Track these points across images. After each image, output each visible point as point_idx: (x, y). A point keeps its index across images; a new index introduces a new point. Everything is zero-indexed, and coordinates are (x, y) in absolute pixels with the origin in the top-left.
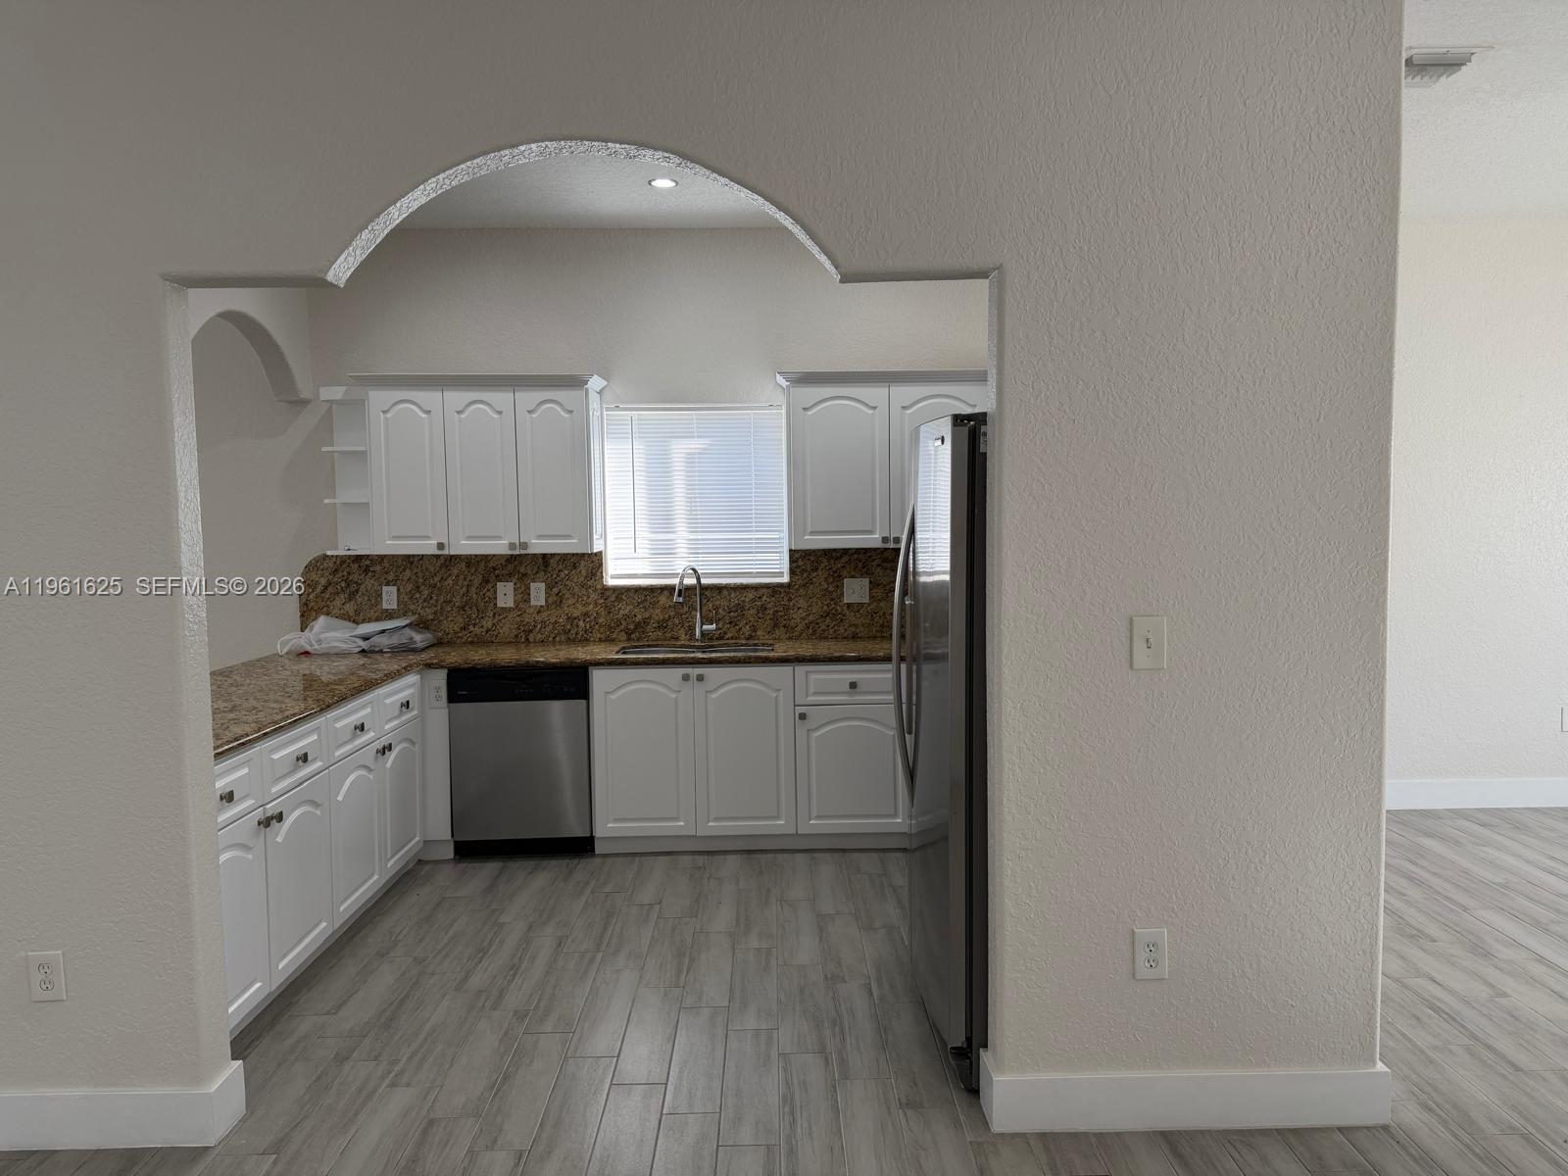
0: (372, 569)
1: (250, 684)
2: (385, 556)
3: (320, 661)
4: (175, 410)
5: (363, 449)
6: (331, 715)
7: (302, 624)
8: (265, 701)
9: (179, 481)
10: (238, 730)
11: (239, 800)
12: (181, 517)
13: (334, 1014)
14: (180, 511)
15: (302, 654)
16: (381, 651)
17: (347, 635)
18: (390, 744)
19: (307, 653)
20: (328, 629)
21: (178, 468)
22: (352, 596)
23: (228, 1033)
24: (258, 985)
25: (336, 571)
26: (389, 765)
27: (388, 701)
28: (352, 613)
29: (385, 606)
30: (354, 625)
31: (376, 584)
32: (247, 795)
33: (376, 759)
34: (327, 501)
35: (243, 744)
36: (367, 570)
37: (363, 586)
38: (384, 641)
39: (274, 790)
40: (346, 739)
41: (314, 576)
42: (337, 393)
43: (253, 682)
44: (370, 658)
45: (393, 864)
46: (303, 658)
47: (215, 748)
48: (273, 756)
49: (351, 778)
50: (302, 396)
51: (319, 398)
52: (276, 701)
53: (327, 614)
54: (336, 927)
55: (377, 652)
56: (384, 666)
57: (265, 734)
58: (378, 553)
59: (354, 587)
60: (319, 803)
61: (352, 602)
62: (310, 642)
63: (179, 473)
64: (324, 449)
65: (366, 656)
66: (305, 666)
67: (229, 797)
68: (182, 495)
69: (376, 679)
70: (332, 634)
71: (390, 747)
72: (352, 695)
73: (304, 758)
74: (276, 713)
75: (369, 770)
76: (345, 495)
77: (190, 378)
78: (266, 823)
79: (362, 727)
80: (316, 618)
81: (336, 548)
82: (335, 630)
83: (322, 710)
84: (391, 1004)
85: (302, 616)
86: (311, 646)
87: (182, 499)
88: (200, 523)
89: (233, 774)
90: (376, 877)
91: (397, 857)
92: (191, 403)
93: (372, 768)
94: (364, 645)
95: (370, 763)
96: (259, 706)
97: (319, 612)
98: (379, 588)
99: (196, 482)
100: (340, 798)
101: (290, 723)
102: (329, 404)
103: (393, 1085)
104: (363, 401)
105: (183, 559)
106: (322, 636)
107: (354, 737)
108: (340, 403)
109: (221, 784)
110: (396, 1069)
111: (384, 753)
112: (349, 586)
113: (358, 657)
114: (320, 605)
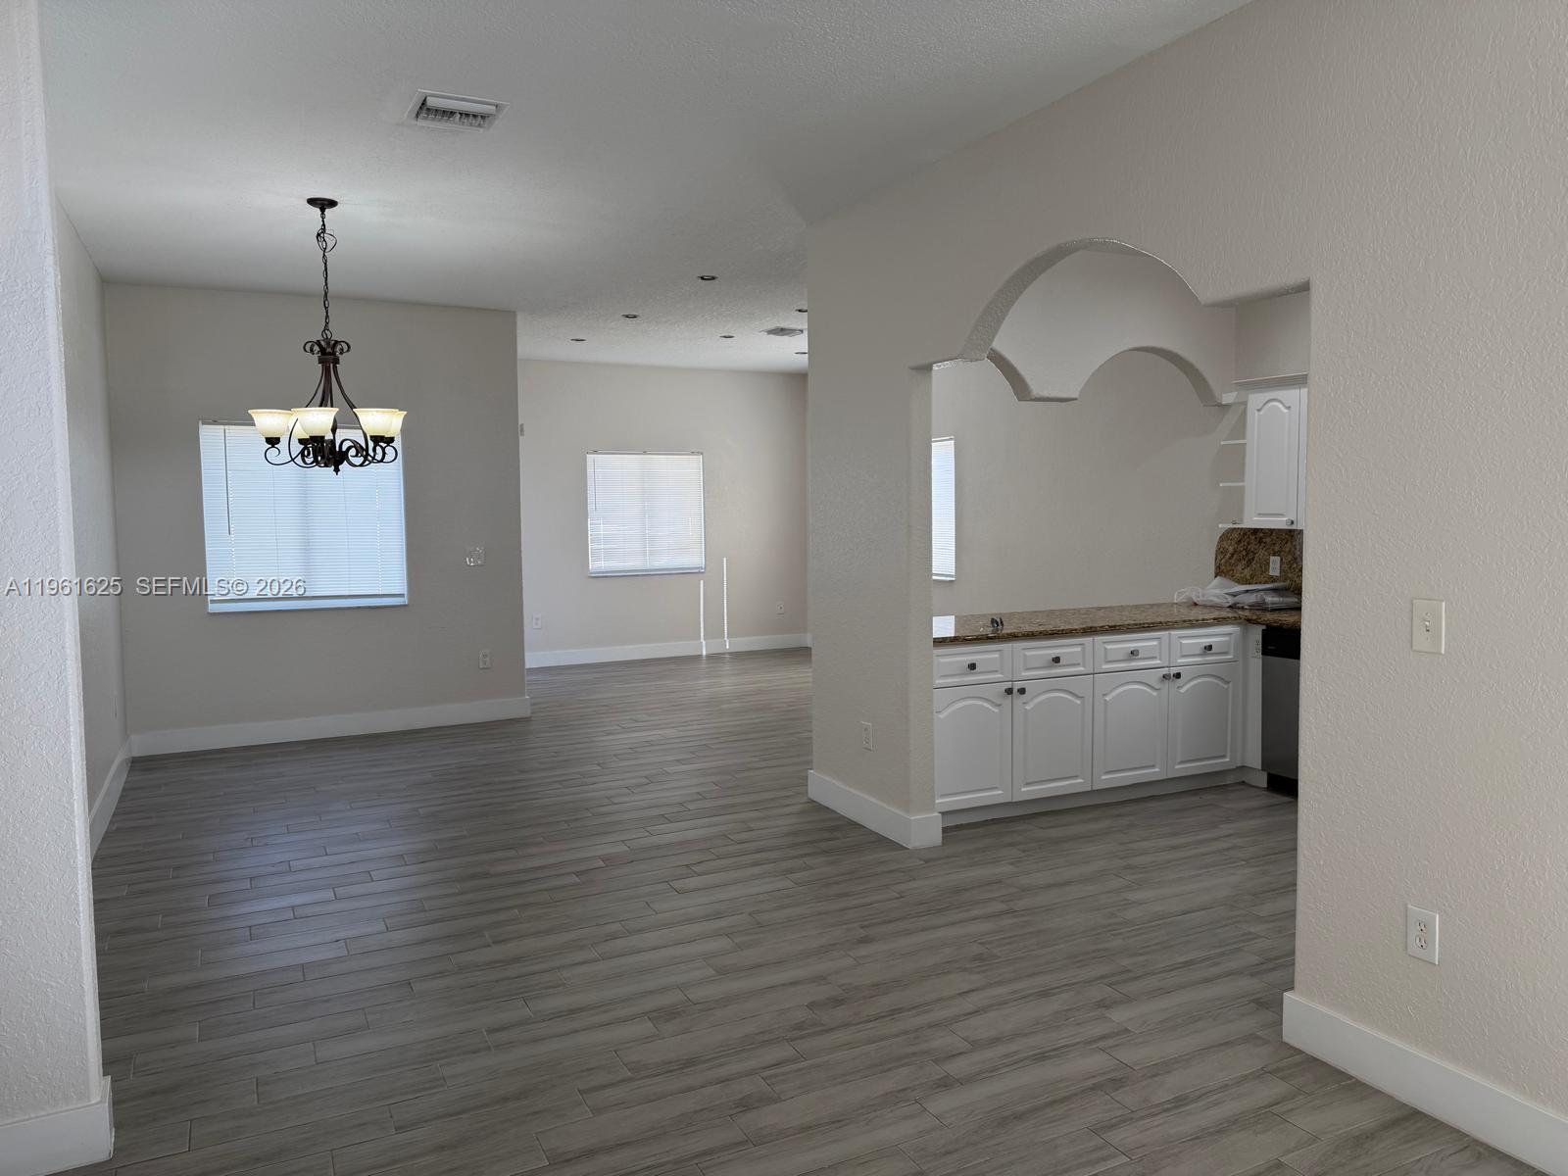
0: (1264, 541)
15: (1192, 604)
18: (1179, 674)
19: (1195, 603)
20: (1217, 587)
22: (1249, 563)
25: (1240, 542)
27: (1186, 641)
28: (1248, 577)
29: (1271, 573)
31: (1266, 553)
33: (1162, 681)
36: (1260, 541)
37: (1257, 555)
40: (1118, 658)
41: (1226, 545)
42: (1232, 397)
46: (1192, 606)
49: (1123, 689)
54: (1096, 788)
59: (1251, 555)
60: (1081, 695)
61: (1249, 568)
62: (1202, 595)
71: (1177, 676)
75: (1152, 687)
82: (1223, 587)
86: (1199, 598)
93: (1156, 687)
94: (1230, 600)
95: (1153, 683)
97: (1227, 572)
98: (1268, 557)
100: (1107, 698)
104: (1246, 403)
107: (1129, 659)
111: (1171, 680)
112: (1247, 554)
113: (1228, 610)
114: (1228, 569)
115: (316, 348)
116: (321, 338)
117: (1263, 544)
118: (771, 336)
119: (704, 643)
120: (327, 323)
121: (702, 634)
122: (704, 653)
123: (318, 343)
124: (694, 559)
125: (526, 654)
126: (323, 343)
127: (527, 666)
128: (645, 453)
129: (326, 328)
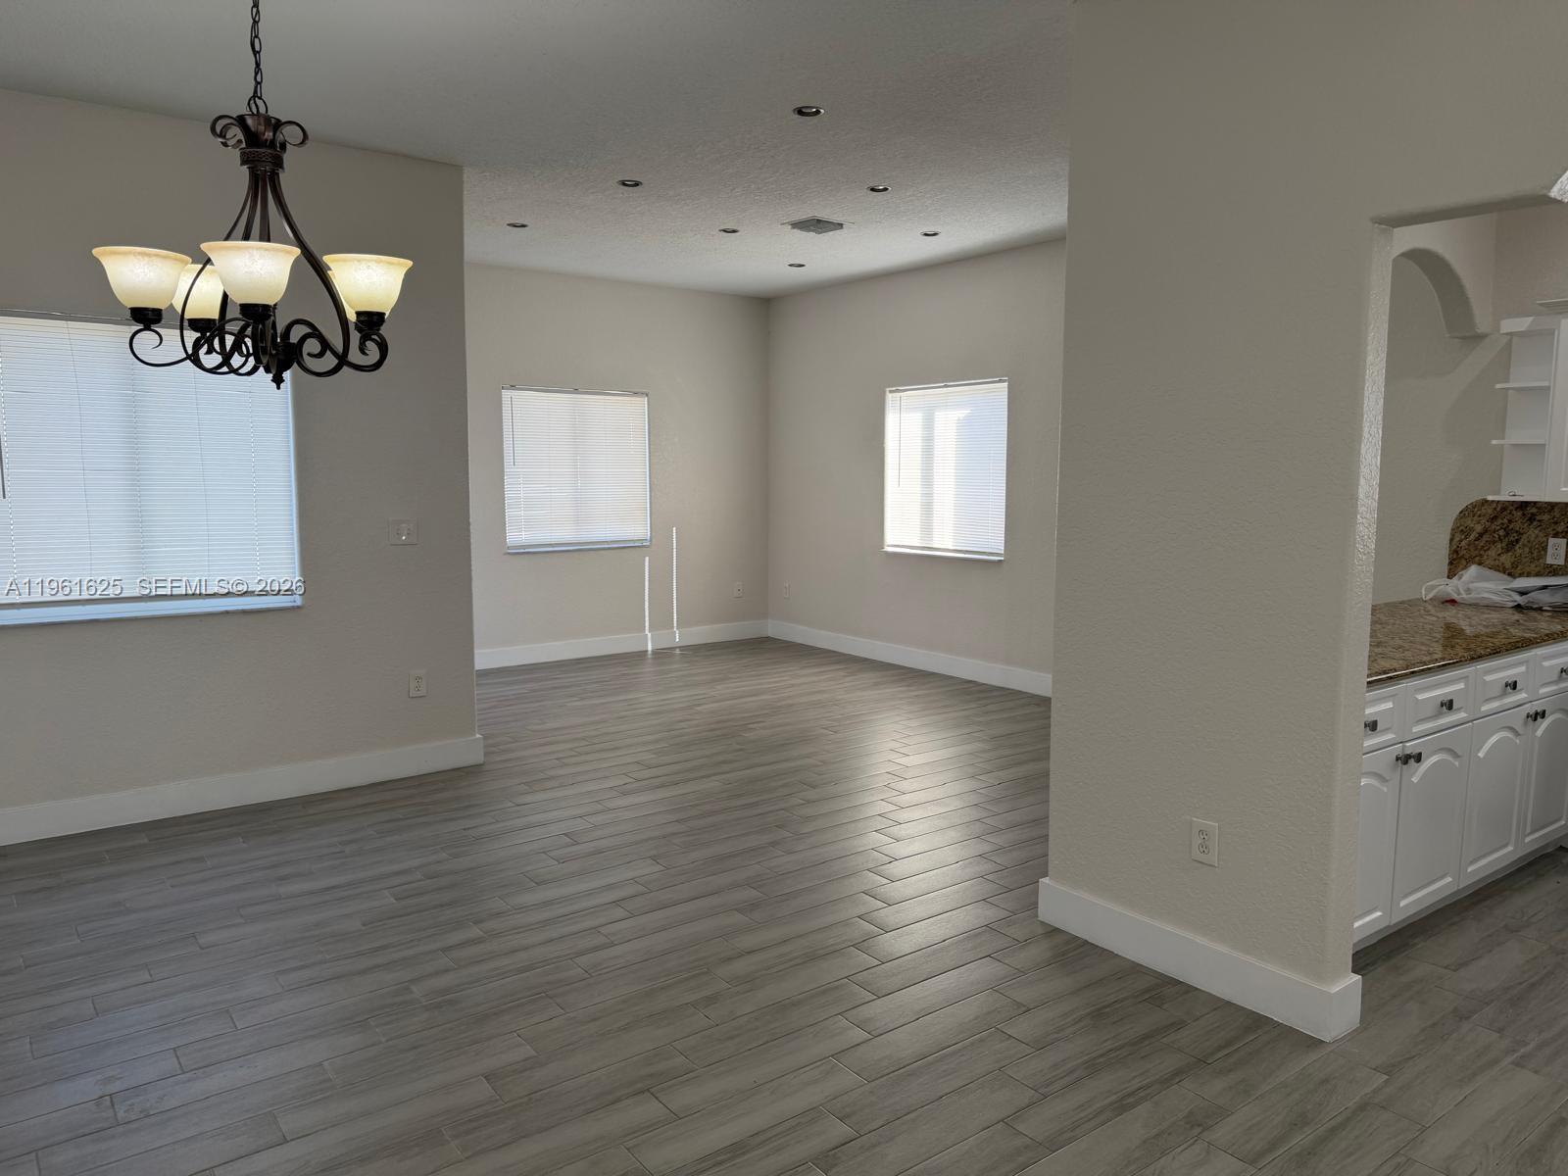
0: (1538, 518)
1: (1394, 624)
2: (1557, 504)
3: (1469, 612)
4: (1369, 348)
5: (1546, 384)
6: (1481, 666)
7: (1449, 572)
8: (1411, 642)
9: (1365, 416)
10: (1386, 664)
11: (1380, 731)
12: (1363, 451)
13: (1455, 971)
14: (1363, 446)
15: (1447, 601)
16: (1540, 609)
17: (1501, 588)
18: (1544, 711)
19: (1453, 602)
20: (1479, 578)
21: (1365, 405)
22: (1510, 547)
23: (1351, 946)
24: (1379, 914)
25: (1493, 519)
26: (1539, 733)
27: (1546, 664)
28: (1508, 565)
29: (1549, 561)
30: (1509, 578)
31: (1541, 534)
32: (1387, 729)
33: (1526, 724)
34: (1494, 442)
35: (1391, 678)
36: (1532, 519)
37: (1525, 536)
38: (1545, 598)
39: (1415, 730)
40: (1493, 695)
41: (1469, 522)
42: (1522, 324)
43: (1398, 622)
44: (1526, 614)
45: (1532, 841)
46: (1448, 605)
47: (1369, 676)
48: (1417, 696)
49: (1494, 739)
50: (1479, 331)
51: (1499, 331)
52: (1423, 644)
53: (1480, 564)
54: (1461, 886)
55: (1535, 609)
56: (1543, 625)
57: (1413, 672)
58: (1547, 500)
59: (1513, 537)
60: (1460, 754)
61: (1510, 554)
62: (1458, 590)
63: (1366, 409)
64: (1498, 386)
65: (1521, 612)
66: (1450, 614)
67: (1372, 726)
68: (1366, 429)
69: (1536, 638)
70: (1481, 584)
71: (1543, 714)
72: (1507, 650)
73: (1449, 705)
74: (1424, 654)
75: (1517, 734)
76: (1515, 436)
77: (1386, 318)
78: (1404, 759)
79: (1514, 686)
80: (1465, 567)
81: (1498, 493)
82: (1487, 580)
83: (1473, 659)
84: (1520, 984)
85: (1451, 563)
86: (1459, 594)
87: (1366, 434)
88: (1379, 458)
89: (1379, 706)
90: (1510, 848)
91: (1537, 835)
92: (1384, 342)
93: (1520, 732)
94: (1520, 599)
95: (1518, 727)
96: (1407, 646)
97: (1470, 561)
98: (1545, 539)
99: (1380, 418)
100: (1481, 755)
101: (1439, 666)
102: (1509, 337)
103: (1519, 1064)
104: (1552, 333)
105: (1360, 490)
106: (1471, 586)
107: (1504, 694)
108: (1521, 335)
109: (1371, 711)
110: (1522, 1050)
111: (1535, 720)
112: (1507, 535)
113: (1511, 611)
114: (1474, 553)
115: (236, 133)
116: (244, 111)
117: (1535, 523)
118: (795, 230)
119: (649, 635)
120: (258, 83)
121: (647, 624)
122: (650, 648)
123: (241, 120)
124: (638, 529)
125: (476, 651)
126: (250, 121)
127: (477, 667)
128: (576, 391)
129: (255, 96)
